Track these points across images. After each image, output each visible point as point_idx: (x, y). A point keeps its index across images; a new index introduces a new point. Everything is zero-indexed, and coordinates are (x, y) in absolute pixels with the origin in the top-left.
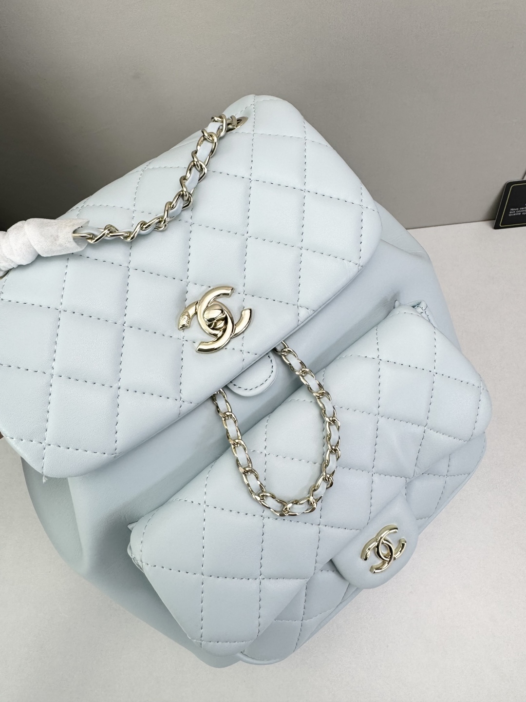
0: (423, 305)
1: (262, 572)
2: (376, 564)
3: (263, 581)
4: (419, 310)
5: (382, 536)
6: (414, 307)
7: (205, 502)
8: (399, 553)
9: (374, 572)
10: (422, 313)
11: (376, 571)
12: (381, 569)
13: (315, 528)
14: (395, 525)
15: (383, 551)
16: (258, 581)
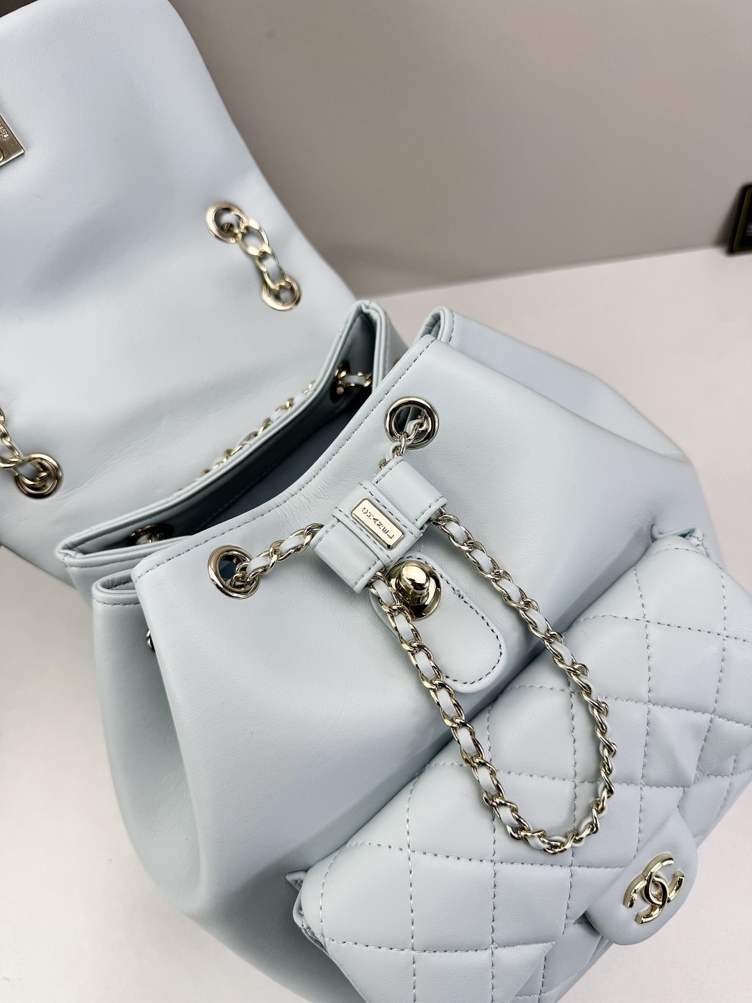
0: (698, 533)
1: (495, 939)
2: (643, 910)
3: (495, 951)
4: (694, 541)
5: (652, 871)
6: (684, 536)
7: (409, 846)
8: (674, 892)
9: (642, 922)
10: (698, 545)
11: (644, 920)
12: (651, 916)
13: (566, 871)
14: (668, 853)
15: (653, 892)
16: (489, 951)
